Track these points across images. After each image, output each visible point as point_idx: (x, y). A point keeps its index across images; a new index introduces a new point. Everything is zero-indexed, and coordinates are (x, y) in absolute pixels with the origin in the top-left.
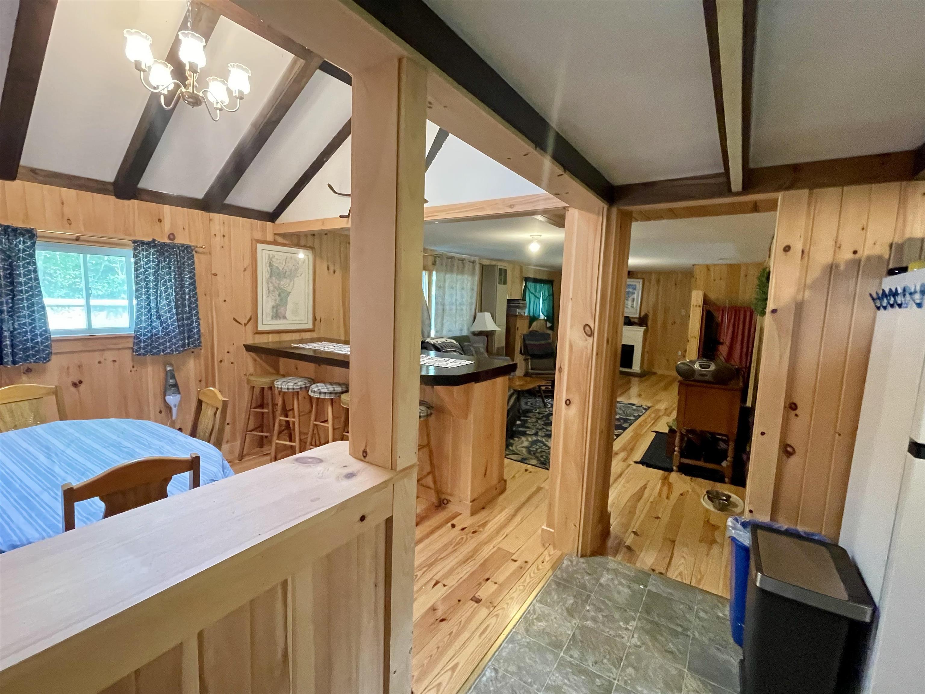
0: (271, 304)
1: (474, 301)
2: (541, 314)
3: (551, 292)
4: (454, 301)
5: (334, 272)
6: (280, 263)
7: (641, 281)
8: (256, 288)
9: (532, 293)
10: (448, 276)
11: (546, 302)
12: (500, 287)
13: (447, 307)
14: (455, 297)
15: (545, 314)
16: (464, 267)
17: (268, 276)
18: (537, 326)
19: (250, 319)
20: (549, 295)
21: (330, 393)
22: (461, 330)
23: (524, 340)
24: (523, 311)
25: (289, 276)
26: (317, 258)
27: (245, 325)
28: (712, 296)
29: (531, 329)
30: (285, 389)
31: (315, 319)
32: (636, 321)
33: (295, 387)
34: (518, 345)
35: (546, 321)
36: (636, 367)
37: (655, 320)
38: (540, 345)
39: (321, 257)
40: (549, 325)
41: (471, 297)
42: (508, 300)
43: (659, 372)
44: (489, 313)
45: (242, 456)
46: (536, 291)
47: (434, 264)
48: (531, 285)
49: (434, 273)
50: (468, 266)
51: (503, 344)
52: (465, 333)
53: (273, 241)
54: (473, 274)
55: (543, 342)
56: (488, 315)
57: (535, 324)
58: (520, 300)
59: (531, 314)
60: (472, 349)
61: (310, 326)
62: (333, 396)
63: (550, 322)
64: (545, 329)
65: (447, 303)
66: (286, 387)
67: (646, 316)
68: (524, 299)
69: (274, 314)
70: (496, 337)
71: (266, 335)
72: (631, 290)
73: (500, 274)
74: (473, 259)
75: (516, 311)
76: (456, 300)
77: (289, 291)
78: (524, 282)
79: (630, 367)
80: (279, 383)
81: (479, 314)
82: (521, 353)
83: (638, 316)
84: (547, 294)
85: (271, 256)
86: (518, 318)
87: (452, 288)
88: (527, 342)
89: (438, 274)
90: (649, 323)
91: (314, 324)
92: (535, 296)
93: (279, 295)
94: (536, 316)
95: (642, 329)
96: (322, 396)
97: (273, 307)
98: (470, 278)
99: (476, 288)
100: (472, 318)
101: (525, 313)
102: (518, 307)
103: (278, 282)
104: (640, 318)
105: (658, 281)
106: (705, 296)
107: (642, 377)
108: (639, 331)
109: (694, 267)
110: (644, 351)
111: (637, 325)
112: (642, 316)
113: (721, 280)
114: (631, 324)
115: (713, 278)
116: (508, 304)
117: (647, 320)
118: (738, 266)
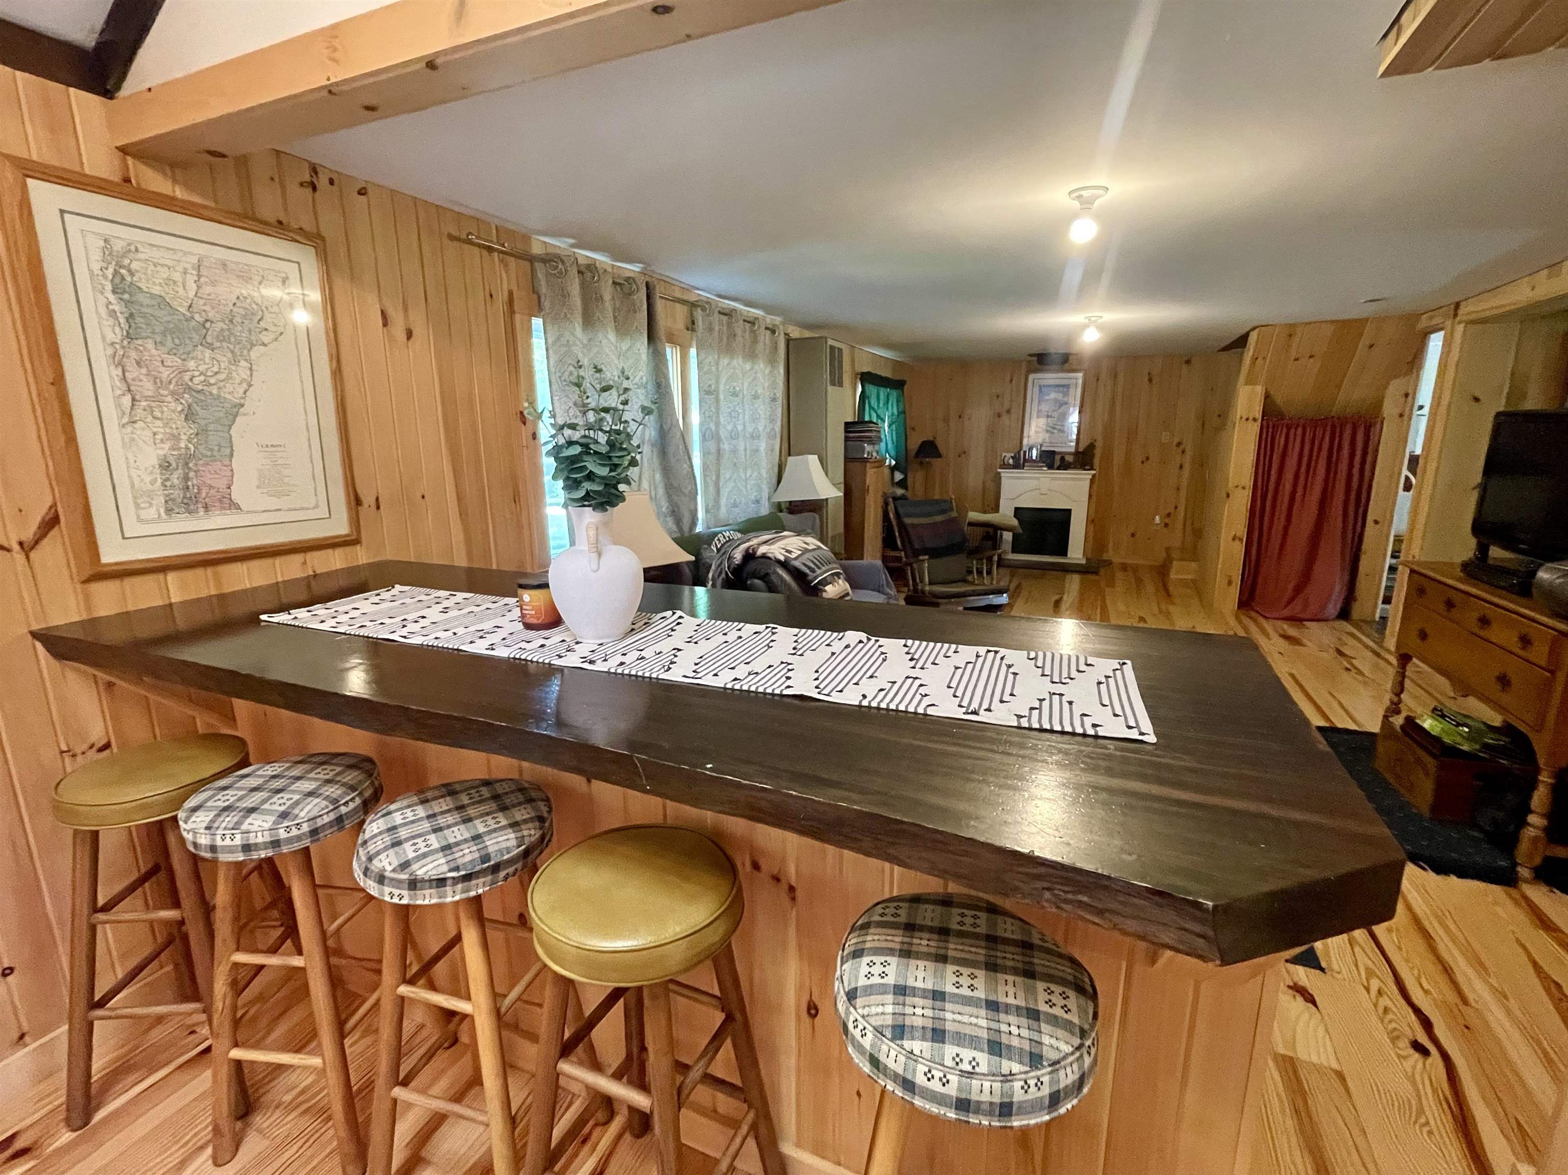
0: (151, 456)
1: (778, 426)
2: (887, 453)
3: (901, 408)
4: (740, 428)
5: (409, 334)
6: (169, 281)
7: (1080, 376)
8: (59, 381)
9: (873, 408)
10: (725, 361)
11: (894, 427)
12: (833, 393)
13: (726, 446)
14: (739, 417)
15: (893, 453)
16: (755, 341)
17: (115, 335)
19: (51, 522)
20: (898, 414)
21: (468, 878)
24: (877, 447)
25: (221, 338)
26: (340, 284)
27: (27, 548)
30: (231, 850)
31: (356, 501)
32: (1070, 459)
33: (282, 834)
34: (870, 527)
35: (894, 468)
36: (1076, 552)
37: (1107, 456)
38: (935, 524)
39: (354, 277)
40: (899, 477)
41: (772, 421)
42: (847, 424)
43: (1116, 560)
44: (817, 456)
45: (88, 1096)
46: (879, 404)
47: (691, 326)
48: (872, 390)
49: (693, 351)
50: (765, 337)
53: (116, 178)
54: (773, 358)
55: (939, 518)
56: (814, 462)
58: (859, 423)
61: (340, 527)
62: (479, 888)
63: (902, 472)
65: (723, 434)
66: (238, 840)
67: (1091, 447)
69: (177, 494)
70: (832, 513)
71: (149, 579)
72: (1059, 396)
73: (832, 362)
74: (771, 319)
75: (863, 449)
76: (744, 426)
77: (235, 399)
78: (859, 384)
79: (1064, 552)
80: (201, 819)
81: (788, 462)
83: (1073, 450)
84: (896, 412)
85: (118, 246)
86: (867, 466)
87: (735, 395)
88: (907, 521)
89: (701, 356)
90: (1096, 461)
91: (355, 521)
92: (879, 413)
93: (189, 415)
95: (1085, 476)
96: (427, 898)
97: (165, 466)
98: (768, 371)
99: (780, 395)
102: (868, 441)
103: (173, 361)
104: (1077, 453)
105: (1115, 376)
106: (1267, 396)
107: (1096, 573)
108: (1080, 479)
109: (1257, 331)
110: (1090, 521)
111: (1075, 468)
112: (1081, 450)
113: (1312, 360)
114: (1064, 465)
115: (1293, 355)
116: (846, 432)
117: (1093, 456)
118: (1361, 323)
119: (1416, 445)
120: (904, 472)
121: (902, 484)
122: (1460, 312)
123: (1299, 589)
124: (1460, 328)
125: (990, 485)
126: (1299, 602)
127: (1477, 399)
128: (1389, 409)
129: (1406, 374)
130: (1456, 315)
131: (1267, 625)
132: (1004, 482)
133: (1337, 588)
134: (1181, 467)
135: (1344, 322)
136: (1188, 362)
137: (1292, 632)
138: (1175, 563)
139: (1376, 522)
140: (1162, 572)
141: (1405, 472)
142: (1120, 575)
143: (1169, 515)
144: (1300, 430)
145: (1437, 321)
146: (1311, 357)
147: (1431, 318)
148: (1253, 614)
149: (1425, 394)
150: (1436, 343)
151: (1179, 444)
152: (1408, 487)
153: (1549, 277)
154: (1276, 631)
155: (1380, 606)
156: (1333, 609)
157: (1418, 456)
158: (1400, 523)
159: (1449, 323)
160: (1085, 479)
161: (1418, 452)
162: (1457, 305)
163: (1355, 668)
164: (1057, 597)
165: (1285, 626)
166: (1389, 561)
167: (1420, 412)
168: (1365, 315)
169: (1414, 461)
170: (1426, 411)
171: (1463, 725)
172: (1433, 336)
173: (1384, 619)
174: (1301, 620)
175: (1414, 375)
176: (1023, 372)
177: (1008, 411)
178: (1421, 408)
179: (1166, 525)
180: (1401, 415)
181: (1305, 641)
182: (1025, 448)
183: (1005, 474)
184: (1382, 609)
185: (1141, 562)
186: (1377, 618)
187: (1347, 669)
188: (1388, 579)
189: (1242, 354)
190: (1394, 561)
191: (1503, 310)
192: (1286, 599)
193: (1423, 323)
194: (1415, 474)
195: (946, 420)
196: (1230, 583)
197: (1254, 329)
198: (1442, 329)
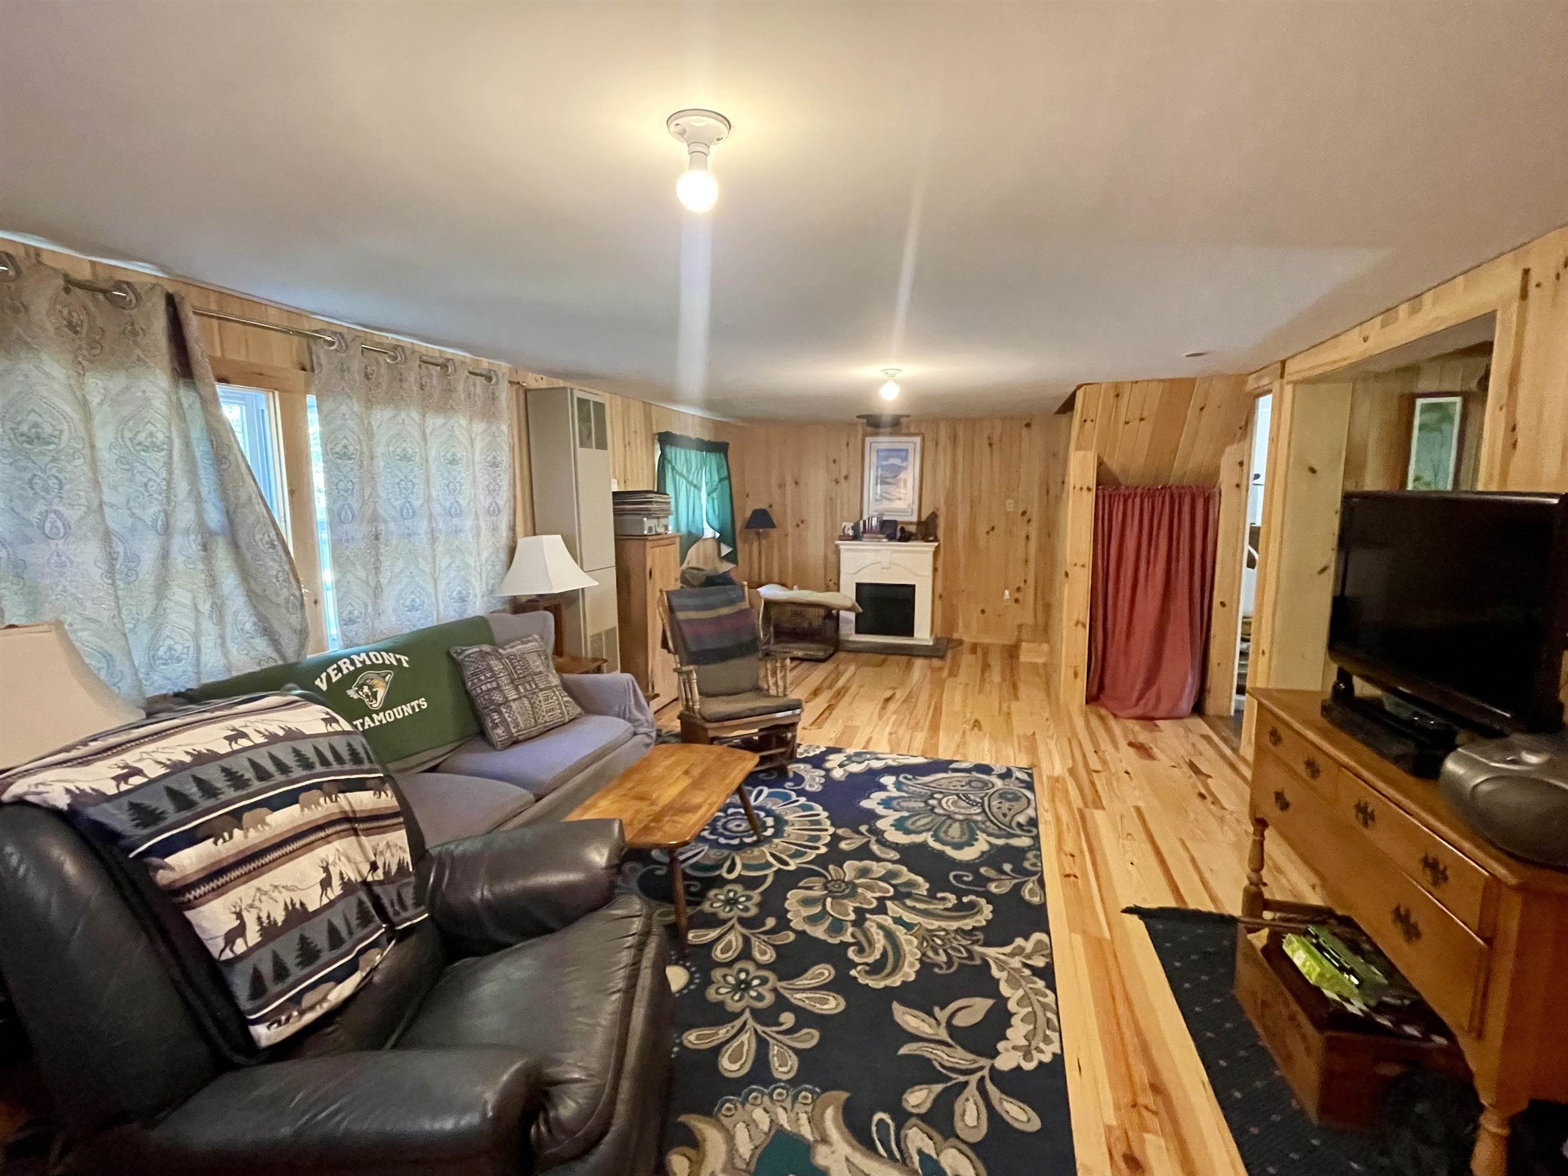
1: (503, 498)
2: (706, 525)
3: (724, 474)
4: (419, 502)
7: (918, 440)
9: (681, 475)
10: (381, 415)
11: (715, 495)
12: (587, 457)
14: (420, 489)
15: (716, 524)
16: (449, 390)
18: (698, 557)
20: (721, 480)
22: (463, 600)
23: (671, 609)
24: (663, 521)
28: (1114, 465)
29: (685, 565)
32: (912, 529)
34: (656, 623)
35: (719, 541)
36: (923, 634)
37: (952, 526)
38: (719, 618)
40: (726, 550)
41: (491, 492)
42: (614, 494)
43: (968, 639)
44: (559, 536)
46: (689, 471)
47: (305, 368)
48: (675, 453)
49: (310, 399)
50: (469, 385)
51: (612, 620)
52: (477, 608)
54: (489, 413)
55: (725, 611)
56: (553, 544)
57: (692, 551)
58: (652, 492)
59: (684, 529)
60: (497, 665)
63: (729, 545)
64: (717, 560)
67: (934, 516)
68: (661, 491)
70: (588, 605)
72: (897, 462)
73: (584, 419)
74: (488, 363)
75: (642, 522)
76: (428, 499)
78: (658, 446)
79: (910, 632)
81: (523, 542)
82: (665, 645)
83: (915, 519)
84: (716, 478)
86: (648, 544)
87: (406, 459)
88: (681, 615)
89: (329, 405)
90: (941, 533)
92: (687, 481)
94: (694, 531)
95: (929, 548)
98: (479, 427)
99: (504, 458)
100: (503, 556)
101: (666, 527)
102: (649, 514)
104: (919, 523)
105: (954, 439)
106: (1100, 464)
107: (942, 657)
108: (922, 552)
109: (1082, 389)
110: (935, 596)
111: (916, 539)
112: (924, 518)
113: (1143, 423)
114: (906, 537)
115: (1122, 419)
116: (615, 504)
117: (936, 527)
118: (1190, 382)
119: (1256, 516)
120: (733, 544)
121: (732, 558)
122: (1287, 370)
123: (1150, 682)
124: (1289, 389)
125: (832, 557)
126: (1151, 694)
127: (1313, 471)
128: (1226, 481)
129: (1240, 440)
130: (1282, 376)
131: (1116, 727)
132: (844, 556)
133: (1190, 680)
134: (1028, 537)
135: (1172, 381)
136: (1028, 425)
137: (1143, 737)
138: (1024, 644)
139: (1223, 604)
140: (1012, 652)
141: (1248, 547)
142: (967, 659)
143: (1019, 589)
144: (1138, 500)
145: (1265, 381)
146: (1142, 419)
147: (1259, 378)
148: (1103, 712)
149: (1259, 463)
150: (1265, 405)
151: (1024, 513)
152: (1251, 563)
153: (1383, 326)
154: (1126, 737)
155: (1235, 696)
156: (1186, 704)
157: (1259, 528)
158: (1246, 604)
159: (1276, 386)
160: (926, 552)
161: (1258, 523)
162: (1283, 363)
163: (1212, 794)
164: (888, 694)
165: (1137, 728)
166: (1239, 646)
167: (1256, 482)
168: (1192, 375)
169: (1255, 533)
170: (1262, 480)
171: (1351, 972)
172: (1261, 399)
173: (1239, 712)
174: (1152, 719)
175: (1248, 439)
176: (860, 437)
177: (846, 477)
178: (1257, 476)
179: (1017, 601)
180: (1238, 486)
181: (1155, 751)
182: (865, 517)
183: (844, 546)
184: (1238, 702)
185: (993, 641)
186: (1232, 713)
187: (1202, 796)
188: (1241, 666)
189: (1072, 416)
190: (1245, 645)
191: (1335, 366)
192: (1135, 695)
193: (1251, 384)
194: (1257, 550)
195: (782, 486)
196: (1076, 675)
197: (1079, 387)
198: (1269, 392)
